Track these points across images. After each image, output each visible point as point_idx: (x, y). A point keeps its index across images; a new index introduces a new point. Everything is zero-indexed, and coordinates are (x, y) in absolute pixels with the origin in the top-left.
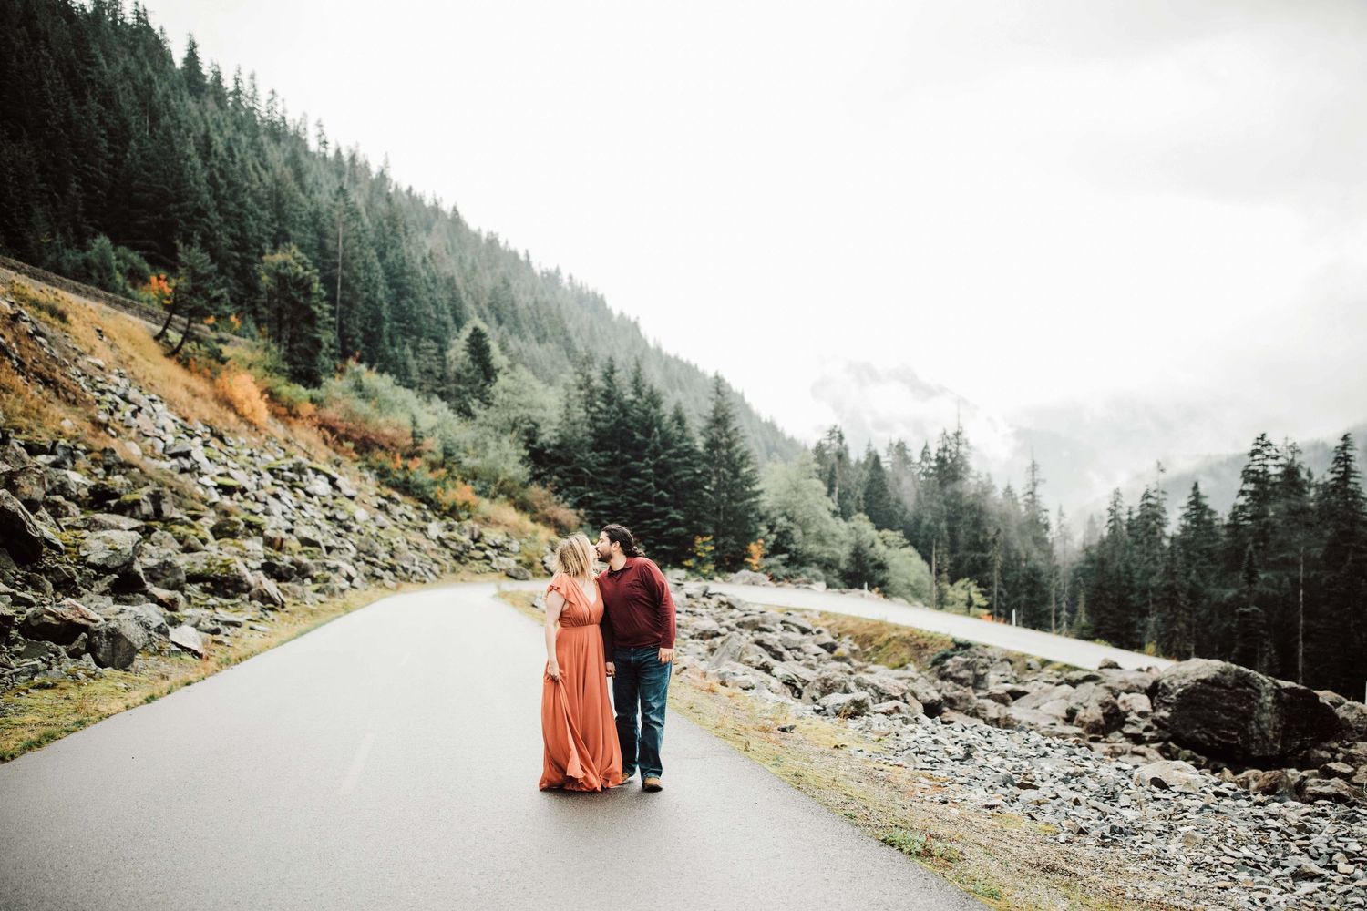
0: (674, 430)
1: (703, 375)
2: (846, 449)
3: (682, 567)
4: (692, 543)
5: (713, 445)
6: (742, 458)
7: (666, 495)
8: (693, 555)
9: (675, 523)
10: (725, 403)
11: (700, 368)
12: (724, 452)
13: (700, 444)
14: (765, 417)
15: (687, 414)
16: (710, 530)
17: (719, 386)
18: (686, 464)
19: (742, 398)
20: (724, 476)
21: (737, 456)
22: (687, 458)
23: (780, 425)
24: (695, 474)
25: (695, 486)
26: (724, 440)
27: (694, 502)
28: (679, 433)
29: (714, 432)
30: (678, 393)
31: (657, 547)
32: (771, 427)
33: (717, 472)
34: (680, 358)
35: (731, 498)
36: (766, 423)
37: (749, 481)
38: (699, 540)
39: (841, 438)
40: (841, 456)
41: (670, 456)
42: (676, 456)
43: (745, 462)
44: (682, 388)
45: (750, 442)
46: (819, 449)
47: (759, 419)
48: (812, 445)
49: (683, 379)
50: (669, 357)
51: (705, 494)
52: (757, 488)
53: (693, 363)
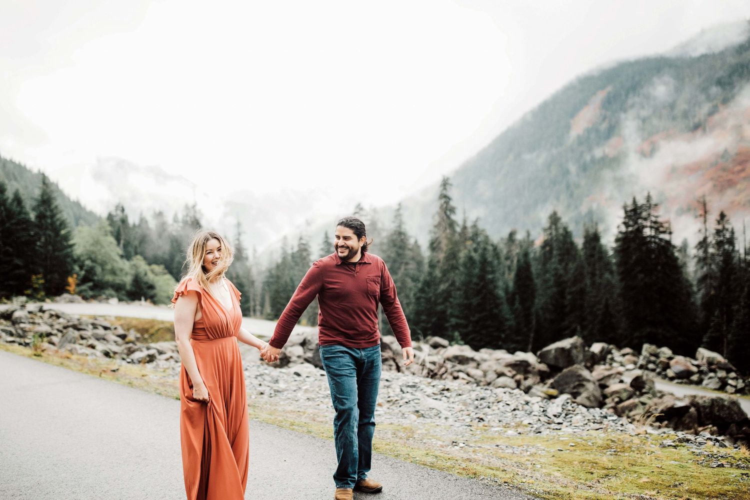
0: (15, 208)
1: (30, 171)
2: (126, 217)
3: (23, 295)
4: (29, 279)
5: (41, 216)
6: (61, 224)
7: (11, 250)
8: (30, 287)
9: (18, 267)
10: (48, 191)
11: (28, 167)
12: (49, 221)
13: (32, 216)
14: (73, 197)
15: (23, 198)
16: (41, 270)
17: (44, 180)
18: (24, 229)
19: (57, 186)
20: (50, 236)
21: (58, 223)
22: (24, 226)
23: (83, 203)
24: (29, 235)
25: (31, 243)
26: (48, 213)
27: (29, 253)
28: (18, 209)
29: (42, 209)
30: (14, 183)
31: (6, 283)
32: (77, 204)
33: (45, 234)
34: (13, 161)
35: (54, 250)
36: (74, 202)
37: (66, 238)
38: (34, 277)
39: (123, 210)
40: (124, 221)
41: (12, 224)
42: (17, 224)
43: (63, 226)
44: (16, 179)
45: (66, 215)
46: (110, 217)
47: (69, 199)
48: (105, 215)
49: (16, 173)
50: (6, 160)
51: (37, 248)
52: (71, 242)
53: (23, 164)
